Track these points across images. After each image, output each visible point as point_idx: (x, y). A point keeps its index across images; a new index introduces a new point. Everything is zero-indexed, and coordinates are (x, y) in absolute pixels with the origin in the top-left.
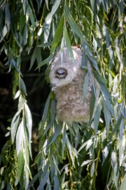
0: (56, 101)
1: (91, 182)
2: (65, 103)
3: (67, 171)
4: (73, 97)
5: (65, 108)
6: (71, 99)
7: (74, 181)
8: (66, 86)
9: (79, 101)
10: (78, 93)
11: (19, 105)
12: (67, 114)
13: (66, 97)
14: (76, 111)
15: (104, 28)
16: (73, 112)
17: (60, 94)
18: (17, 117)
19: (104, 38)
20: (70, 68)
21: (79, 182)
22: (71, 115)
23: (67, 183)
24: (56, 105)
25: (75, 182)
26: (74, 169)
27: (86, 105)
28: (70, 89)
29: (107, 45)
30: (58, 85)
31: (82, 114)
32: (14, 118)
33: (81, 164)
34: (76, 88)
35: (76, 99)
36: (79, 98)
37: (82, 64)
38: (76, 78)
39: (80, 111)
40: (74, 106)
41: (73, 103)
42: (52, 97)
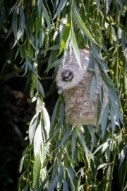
0: (65, 104)
1: (107, 185)
2: (72, 106)
3: (83, 174)
4: (81, 100)
5: (73, 111)
6: (78, 101)
7: (90, 184)
8: (73, 89)
9: (86, 104)
10: (85, 95)
11: (37, 108)
12: (75, 117)
13: (73, 100)
14: (84, 114)
15: (120, 31)
16: (81, 115)
17: (68, 97)
18: (35, 120)
19: (120, 41)
20: (76, 70)
21: (95, 186)
22: (79, 118)
23: (82, 186)
24: (64, 108)
25: (91, 186)
26: (90, 173)
27: (93, 108)
28: (77, 92)
29: (123, 48)
30: (65, 88)
31: (90, 117)
32: (32, 121)
33: (97, 167)
34: (83, 91)
35: (84, 102)
36: (86, 101)
37: (89, 67)
38: (83, 80)
39: (87, 114)
40: (81, 109)
41: (80, 106)
42: (61, 100)
